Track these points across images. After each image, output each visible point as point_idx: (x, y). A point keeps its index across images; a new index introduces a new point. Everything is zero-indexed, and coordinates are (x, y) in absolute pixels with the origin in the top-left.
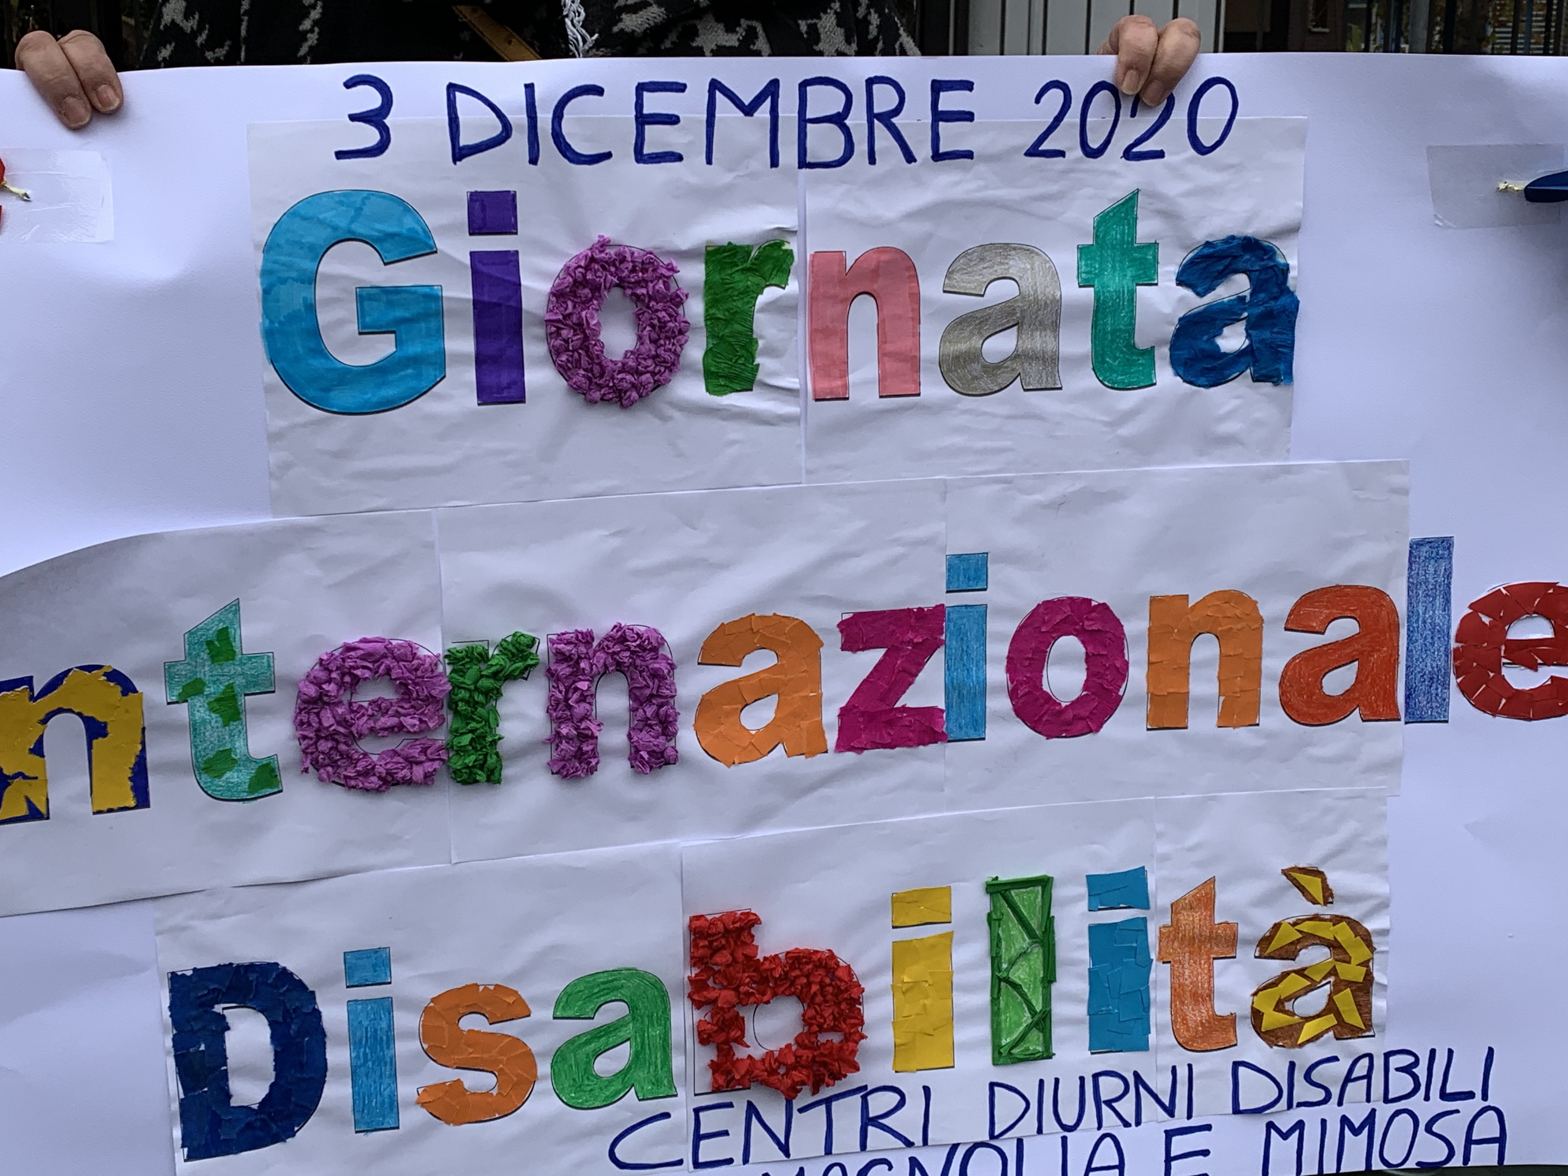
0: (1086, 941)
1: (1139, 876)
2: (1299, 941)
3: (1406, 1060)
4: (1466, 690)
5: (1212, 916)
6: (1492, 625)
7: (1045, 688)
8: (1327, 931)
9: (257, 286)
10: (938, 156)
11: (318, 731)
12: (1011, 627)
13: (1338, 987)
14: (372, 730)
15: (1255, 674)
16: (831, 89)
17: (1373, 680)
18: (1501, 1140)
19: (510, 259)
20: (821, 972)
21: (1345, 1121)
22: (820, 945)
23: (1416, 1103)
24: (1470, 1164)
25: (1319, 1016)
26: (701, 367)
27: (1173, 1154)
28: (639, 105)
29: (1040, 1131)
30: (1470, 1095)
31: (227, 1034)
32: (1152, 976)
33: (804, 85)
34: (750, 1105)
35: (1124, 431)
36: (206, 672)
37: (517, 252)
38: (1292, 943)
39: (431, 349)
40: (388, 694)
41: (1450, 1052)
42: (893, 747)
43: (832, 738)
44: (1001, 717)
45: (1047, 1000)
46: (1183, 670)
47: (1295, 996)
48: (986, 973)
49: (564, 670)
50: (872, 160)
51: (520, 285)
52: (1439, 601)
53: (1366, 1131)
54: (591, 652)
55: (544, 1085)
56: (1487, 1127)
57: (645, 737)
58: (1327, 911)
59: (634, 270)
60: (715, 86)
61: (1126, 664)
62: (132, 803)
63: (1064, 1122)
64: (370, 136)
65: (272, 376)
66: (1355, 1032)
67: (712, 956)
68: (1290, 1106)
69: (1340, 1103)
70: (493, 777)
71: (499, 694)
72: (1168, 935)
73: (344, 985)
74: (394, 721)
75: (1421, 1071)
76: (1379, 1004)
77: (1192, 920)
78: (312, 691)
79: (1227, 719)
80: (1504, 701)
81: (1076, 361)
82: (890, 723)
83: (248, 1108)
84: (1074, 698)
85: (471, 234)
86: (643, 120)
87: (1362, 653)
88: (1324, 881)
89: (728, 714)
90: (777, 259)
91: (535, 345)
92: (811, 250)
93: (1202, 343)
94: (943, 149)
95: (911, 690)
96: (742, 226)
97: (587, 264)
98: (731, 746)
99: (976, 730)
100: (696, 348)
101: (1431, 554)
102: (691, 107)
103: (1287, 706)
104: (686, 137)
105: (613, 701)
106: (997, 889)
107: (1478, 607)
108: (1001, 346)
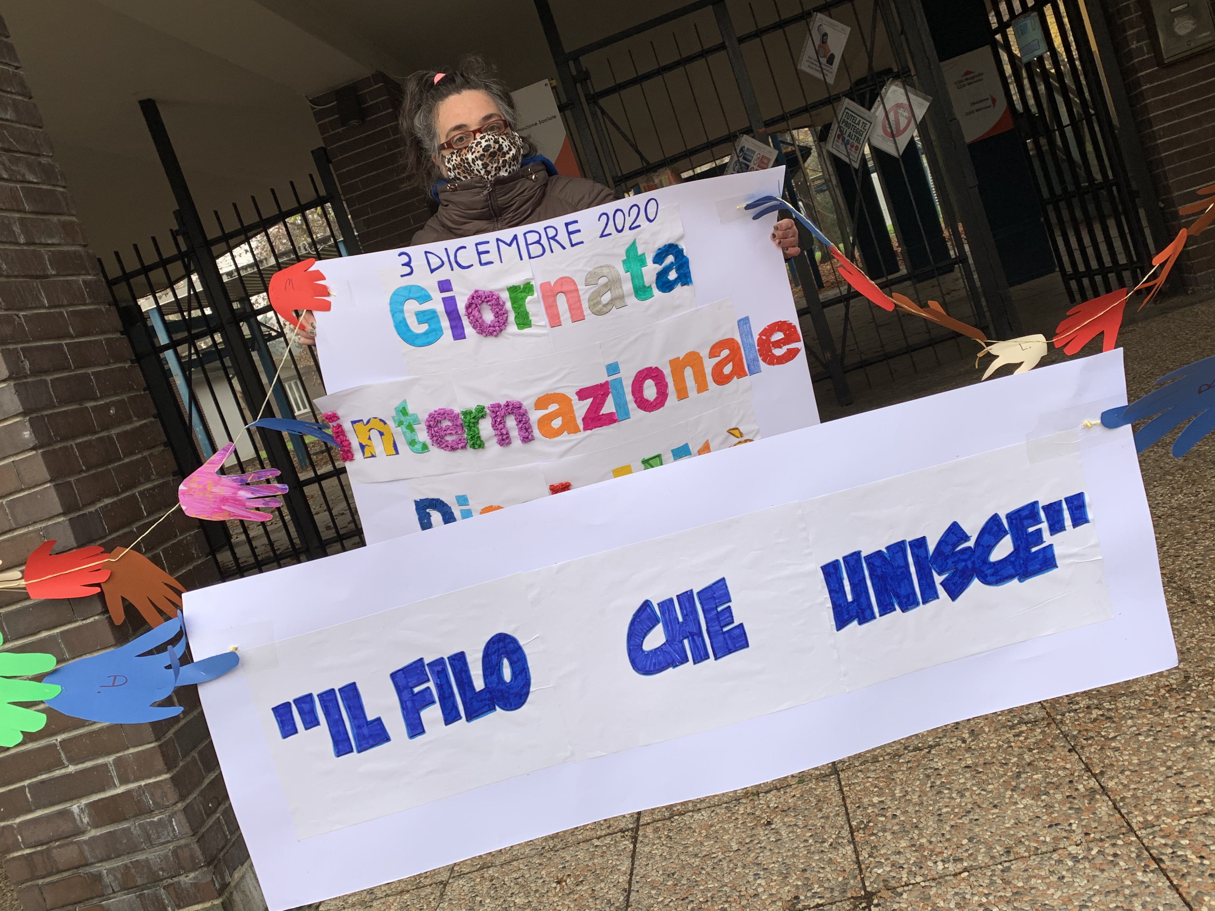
1: (686, 445)
4: (764, 360)
6: (766, 339)
7: (645, 397)
9: (390, 315)
10: (572, 245)
11: (434, 434)
12: (631, 381)
14: (446, 434)
15: (704, 375)
16: (533, 233)
17: (738, 366)
19: (453, 299)
26: (514, 322)
28: (477, 250)
31: (430, 515)
33: (525, 234)
35: (650, 312)
36: (403, 418)
37: (454, 296)
39: (438, 326)
40: (448, 423)
42: (602, 427)
43: (581, 426)
44: (634, 410)
46: (683, 380)
49: (494, 415)
50: (552, 252)
51: (456, 305)
52: (750, 337)
54: (500, 409)
57: (523, 433)
58: (742, 439)
59: (486, 297)
60: (498, 240)
61: (667, 383)
62: (395, 453)
64: (407, 270)
65: (399, 338)
70: (481, 446)
71: (477, 422)
73: (457, 505)
74: (451, 432)
78: (429, 424)
79: (699, 391)
80: (775, 360)
81: (629, 294)
82: (599, 420)
84: (654, 398)
85: (440, 293)
86: (479, 254)
87: (732, 358)
88: (739, 430)
89: (547, 424)
90: (529, 287)
91: (465, 322)
92: (539, 283)
93: (664, 280)
94: (574, 243)
95: (604, 409)
96: (517, 279)
97: (473, 298)
98: (551, 433)
99: (627, 416)
100: (512, 317)
101: (744, 323)
102: (492, 247)
103: (715, 381)
104: (493, 256)
105: (511, 422)
106: (645, 462)
107: (761, 334)
108: (606, 298)
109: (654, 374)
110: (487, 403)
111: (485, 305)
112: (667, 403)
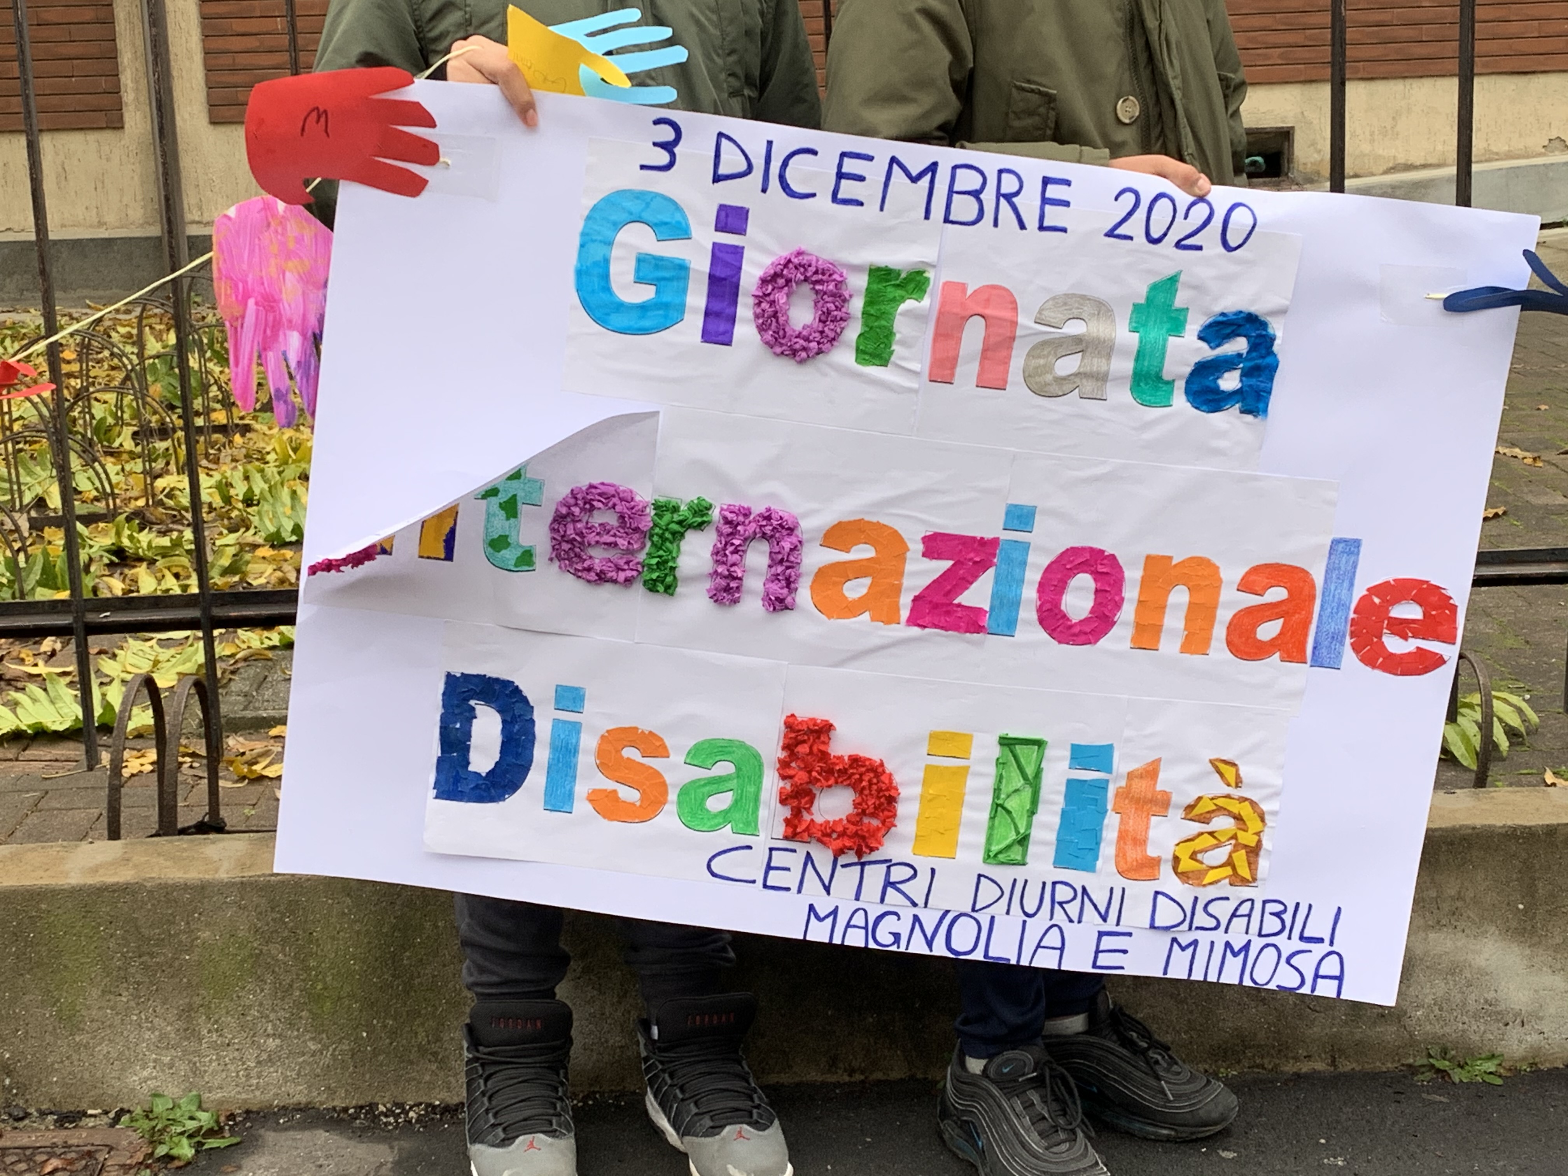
0: (1063, 789)
1: (1108, 750)
2: (1213, 811)
3: (1279, 908)
4: (1356, 648)
5: (1155, 785)
6: (1380, 606)
7: (1063, 607)
8: (1235, 807)
9: (576, 242)
10: (1042, 227)
11: (563, 536)
12: (1046, 562)
13: (1237, 847)
14: (597, 542)
15: (1211, 620)
16: (973, 172)
17: (1293, 633)
18: (1340, 978)
19: (737, 252)
20: (872, 775)
21: (1228, 945)
22: (874, 754)
23: (1280, 940)
24: (1316, 993)
25: (1220, 867)
26: (854, 345)
27: (1101, 948)
28: (840, 166)
29: (1008, 913)
30: (1321, 940)
31: (474, 721)
32: (1106, 821)
33: (955, 168)
34: (808, 853)
35: (1148, 436)
37: (743, 248)
38: (1208, 812)
39: (677, 301)
40: (611, 519)
41: (1310, 906)
42: (946, 630)
43: (905, 614)
44: (1028, 623)
45: (1029, 825)
46: (1161, 609)
47: (1205, 851)
48: (989, 799)
49: (727, 529)
50: (996, 224)
51: (740, 268)
52: (1346, 584)
53: (1242, 955)
54: (747, 522)
55: (671, 807)
56: (1331, 967)
57: (775, 587)
58: (1236, 793)
59: (816, 272)
60: (893, 160)
61: (1122, 599)
62: (443, 556)
63: (1026, 910)
64: (663, 158)
65: (575, 299)
66: (1244, 882)
67: (796, 746)
68: (1190, 929)
69: (1226, 932)
70: (669, 590)
71: (682, 535)
72: (1123, 795)
73: (552, 706)
74: (612, 539)
75: (1287, 917)
76: (1263, 863)
77: (1140, 786)
78: (564, 511)
79: (1187, 648)
80: (1381, 660)
81: (1119, 379)
82: (948, 613)
83: (479, 774)
84: (1082, 617)
85: (716, 230)
86: (841, 176)
87: (1288, 613)
88: (1237, 771)
89: (835, 584)
90: (919, 282)
91: (745, 310)
92: (943, 280)
93: (1208, 382)
94: (1046, 223)
95: (966, 593)
96: (901, 257)
97: (788, 264)
98: (835, 607)
99: (1009, 629)
100: (852, 332)
101: (1345, 549)
102: (875, 172)
103: (1229, 643)
104: (868, 191)
105: (757, 557)
106: (1007, 742)
107: (1373, 590)
108: (1067, 366)
109: (1103, 567)
110: (719, 502)
111: (806, 288)
112: (1104, 643)
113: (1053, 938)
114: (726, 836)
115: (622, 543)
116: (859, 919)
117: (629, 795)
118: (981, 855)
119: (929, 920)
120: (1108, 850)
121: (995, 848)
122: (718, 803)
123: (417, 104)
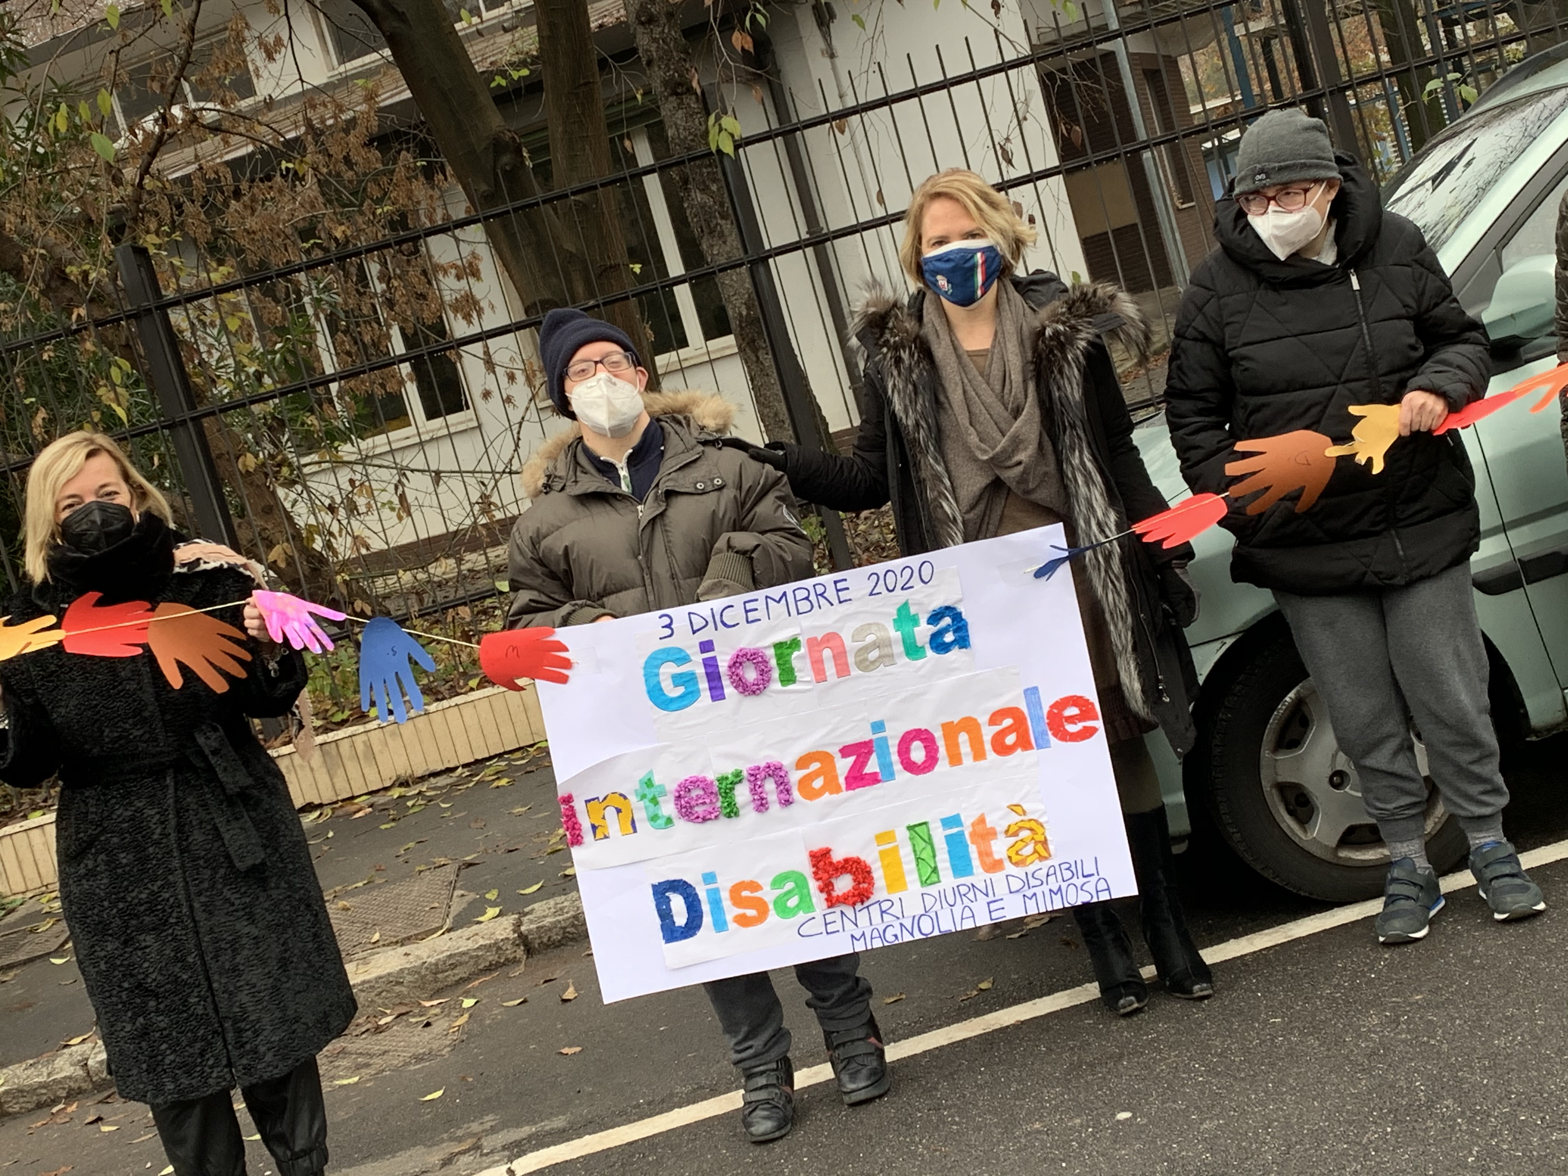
0: (944, 841)
1: (958, 815)
2: (1018, 830)
3: (1067, 866)
4: (1055, 735)
5: (986, 826)
6: (1058, 712)
7: (912, 759)
8: (1028, 825)
9: (643, 679)
10: (840, 602)
11: (681, 806)
12: (897, 742)
13: (1036, 843)
14: (697, 804)
15: (981, 743)
16: (803, 590)
17: (1022, 737)
18: (1108, 889)
19: (714, 659)
20: (856, 864)
21: (1051, 891)
22: (854, 855)
23: (1074, 880)
25: (1031, 855)
26: (778, 679)
27: (991, 910)
28: (745, 607)
29: (942, 908)
30: (1093, 875)
31: (671, 902)
32: (970, 850)
33: (794, 591)
34: (841, 911)
35: (921, 672)
36: (647, 791)
37: (716, 657)
38: (1016, 831)
39: (695, 689)
40: (700, 792)
41: (1082, 860)
42: (863, 787)
43: (843, 786)
44: (899, 771)
45: (935, 863)
46: (957, 745)
47: (1022, 849)
48: (913, 856)
49: (753, 778)
50: (820, 608)
51: (718, 665)
52: (1038, 708)
53: (1059, 893)
54: (760, 772)
55: (772, 912)
56: (1102, 885)
57: (782, 796)
58: (1025, 818)
59: (751, 655)
60: (767, 597)
61: (938, 747)
62: (633, 832)
63: (950, 903)
64: (667, 632)
65: (651, 703)
66: (1046, 858)
67: (818, 864)
68: (1029, 888)
69: (1047, 884)
70: (737, 814)
71: (734, 788)
72: (973, 835)
73: (703, 884)
74: (703, 801)
75: (1073, 868)
76: (1051, 847)
77: (979, 828)
78: (678, 795)
79: (976, 758)
80: (1068, 737)
81: (900, 655)
82: (862, 779)
83: (681, 926)
84: (923, 761)
85: (701, 654)
86: (747, 612)
87: (1016, 729)
88: (1022, 808)
89: (808, 785)
90: (796, 643)
91: (726, 682)
92: (806, 638)
93: (939, 641)
94: (842, 600)
95: (867, 767)
96: (783, 636)
97: (738, 656)
98: (811, 794)
99: (891, 776)
100: (776, 674)
101: (1032, 693)
102: (761, 605)
103: (995, 751)
104: (761, 614)
105: (770, 786)
106: (910, 828)
107: (1052, 707)
108: (874, 655)
109: (925, 737)
110: (744, 768)
111: (749, 663)
112: (937, 767)
113: (967, 913)
114: (801, 916)
115: (708, 801)
116: (876, 934)
117: (751, 913)
118: (919, 884)
119: (908, 923)
120: (976, 862)
121: (924, 879)
122: (793, 902)
123: (559, 642)
